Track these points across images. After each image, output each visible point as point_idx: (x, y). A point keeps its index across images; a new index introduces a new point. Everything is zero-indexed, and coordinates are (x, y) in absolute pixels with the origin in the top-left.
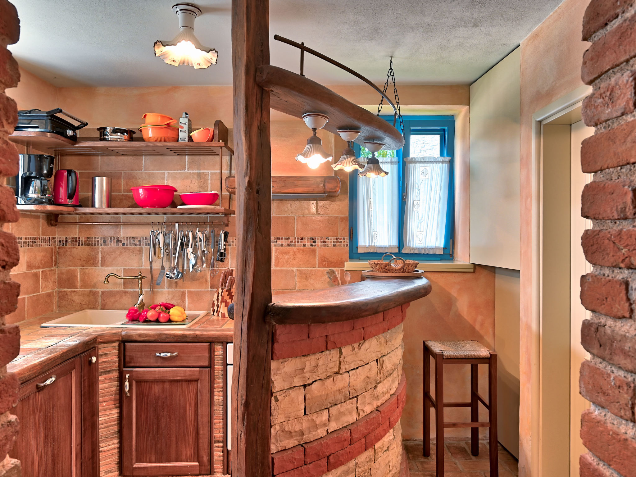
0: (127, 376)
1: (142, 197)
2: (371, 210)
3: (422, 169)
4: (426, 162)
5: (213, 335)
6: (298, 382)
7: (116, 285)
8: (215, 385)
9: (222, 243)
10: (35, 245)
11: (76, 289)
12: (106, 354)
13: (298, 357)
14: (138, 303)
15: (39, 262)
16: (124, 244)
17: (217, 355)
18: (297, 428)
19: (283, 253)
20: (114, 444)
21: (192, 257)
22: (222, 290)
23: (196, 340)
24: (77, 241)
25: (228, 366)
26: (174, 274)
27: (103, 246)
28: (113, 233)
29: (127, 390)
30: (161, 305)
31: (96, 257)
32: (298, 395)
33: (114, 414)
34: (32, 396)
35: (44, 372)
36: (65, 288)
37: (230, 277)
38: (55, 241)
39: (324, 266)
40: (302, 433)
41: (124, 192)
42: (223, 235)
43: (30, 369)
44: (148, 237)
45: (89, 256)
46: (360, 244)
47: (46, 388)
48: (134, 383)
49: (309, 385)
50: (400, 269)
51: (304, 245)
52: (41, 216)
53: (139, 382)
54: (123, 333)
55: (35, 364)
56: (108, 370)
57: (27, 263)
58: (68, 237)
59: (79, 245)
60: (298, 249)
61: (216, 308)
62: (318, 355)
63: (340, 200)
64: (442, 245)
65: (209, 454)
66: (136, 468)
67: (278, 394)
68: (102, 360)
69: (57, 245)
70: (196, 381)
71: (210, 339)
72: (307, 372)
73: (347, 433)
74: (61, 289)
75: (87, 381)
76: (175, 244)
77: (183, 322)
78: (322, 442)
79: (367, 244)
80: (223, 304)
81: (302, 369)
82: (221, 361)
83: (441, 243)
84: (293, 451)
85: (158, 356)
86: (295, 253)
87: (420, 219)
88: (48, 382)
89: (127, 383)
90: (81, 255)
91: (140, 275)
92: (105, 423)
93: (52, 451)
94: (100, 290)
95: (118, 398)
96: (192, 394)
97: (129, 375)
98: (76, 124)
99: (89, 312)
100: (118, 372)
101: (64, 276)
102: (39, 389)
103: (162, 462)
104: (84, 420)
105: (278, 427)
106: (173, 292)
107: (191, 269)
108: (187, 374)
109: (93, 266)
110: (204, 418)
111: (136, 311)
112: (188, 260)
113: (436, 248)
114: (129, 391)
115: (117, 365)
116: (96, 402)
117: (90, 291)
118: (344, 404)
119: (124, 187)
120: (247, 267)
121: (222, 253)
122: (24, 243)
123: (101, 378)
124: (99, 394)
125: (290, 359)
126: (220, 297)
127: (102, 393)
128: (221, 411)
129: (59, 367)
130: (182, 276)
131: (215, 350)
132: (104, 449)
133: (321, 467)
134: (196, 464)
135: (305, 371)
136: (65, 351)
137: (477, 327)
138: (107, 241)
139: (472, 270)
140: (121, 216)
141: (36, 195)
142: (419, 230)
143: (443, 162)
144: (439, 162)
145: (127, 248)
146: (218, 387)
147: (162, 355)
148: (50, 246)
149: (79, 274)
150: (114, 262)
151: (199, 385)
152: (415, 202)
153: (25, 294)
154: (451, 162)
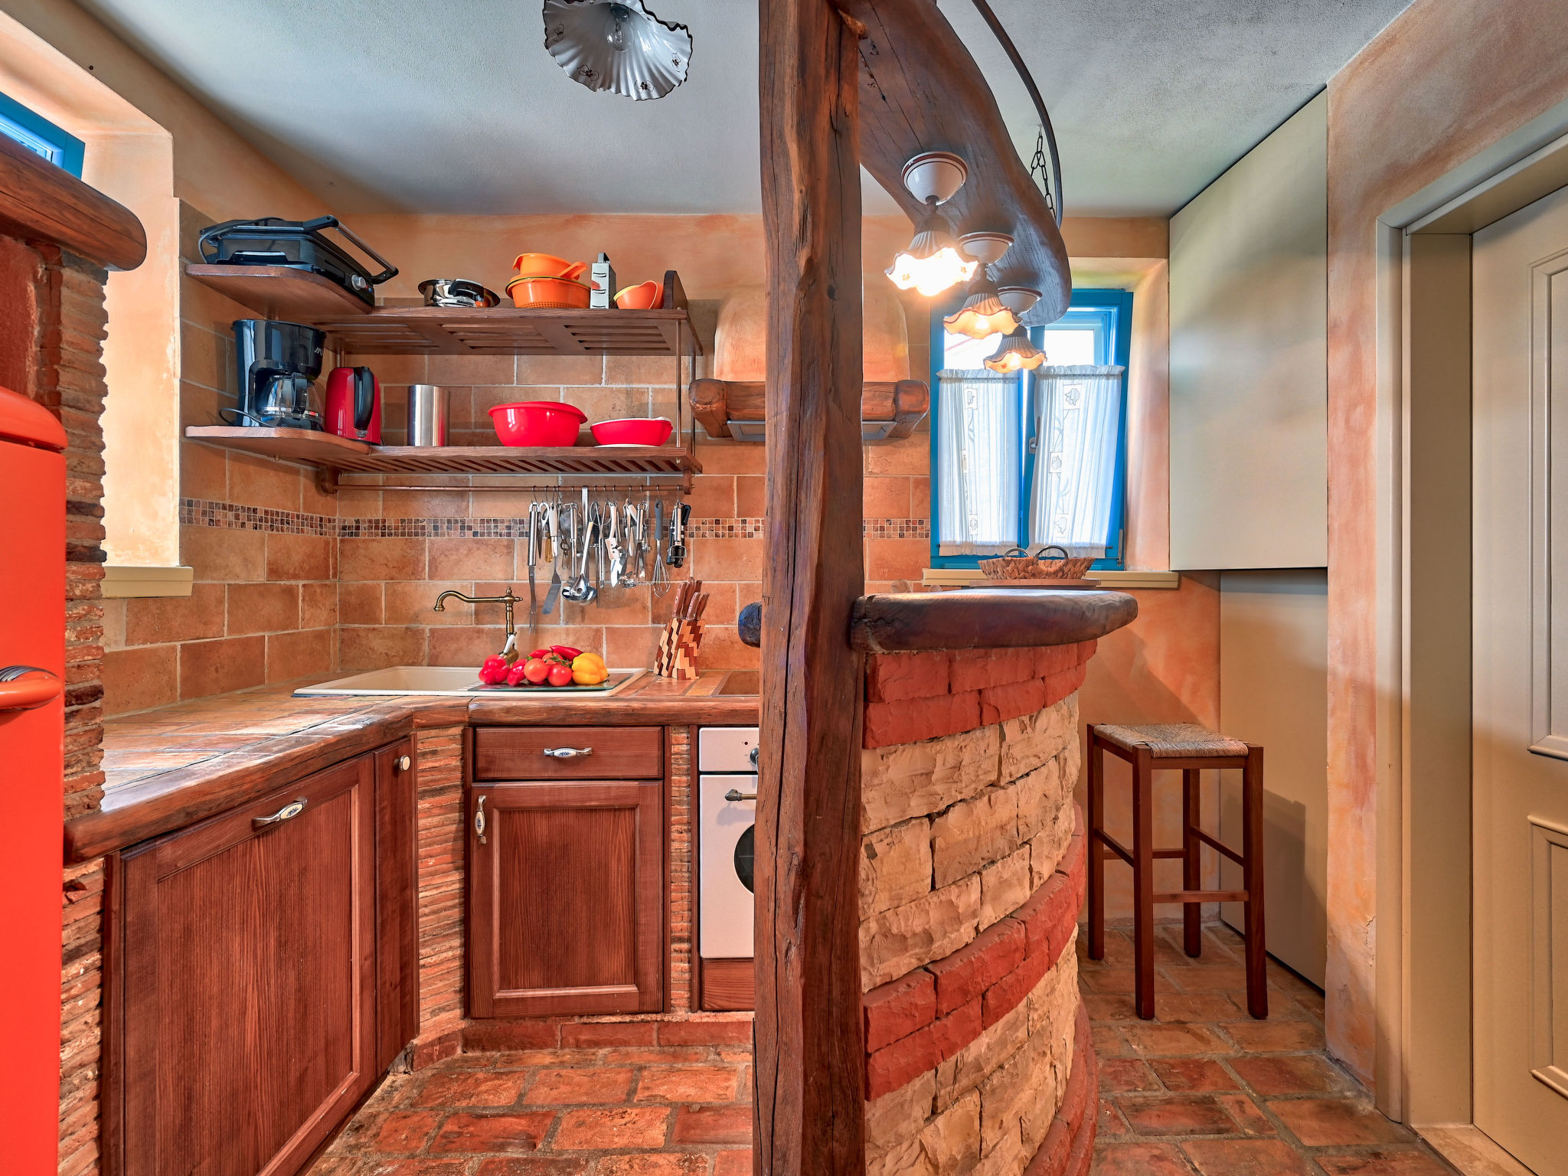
0: (481, 800)
1: (513, 430)
2: (965, 472)
3: (1067, 389)
4: (1074, 375)
5: (669, 709)
6: (918, 806)
7: (458, 616)
8: (673, 818)
9: (678, 527)
10: (288, 528)
11: (377, 626)
12: (434, 753)
13: (918, 744)
14: (505, 651)
15: (297, 564)
16: (475, 534)
17: (676, 754)
18: (918, 925)
20: (451, 948)
21: (615, 556)
22: (680, 622)
23: (632, 720)
24: (380, 527)
25: (701, 776)
26: (579, 590)
27: (432, 538)
28: (453, 510)
29: (480, 831)
30: (553, 651)
31: (418, 559)
32: (917, 839)
33: (453, 883)
34: (240, 848)
35: (275, 790)
36: (354, 623)
37: (696, 593)
38: (334, 526)
39: (882, 578)
40: (929, 938)
41: (476, 428)
42: (679, 511)
43: (233, 780)
44: (526, 520)
45: (404, 557)
46: (944, 540)
47: (282, 828)
48: (496, 814)
49: (941, 814)
50: (1055, 573)
52: (302, 471)
53: (507, 812)
54: (472, 707)
55: (247, 769)
56: (438, 787)
57: (269, 563)
58: (361, 519)
59: (383, 535)
61: (665, 661)
62: (960, 740)
63: (912, 445)
64: (1103, 541)
65: (661, 967)
66: (500, 1000)
67: (874, 839)
68: (424, 764)
69: (339, 535)
70: (633, 809)
71: (660, 719)
72: (937, 780)
73: (1019, 931)
74: (347, 626)
75: (388, 811)
76: (581, 532)
77: (599, 686)
78: (973, 959)
79: (958, 539)
80: (681, 651)
81: (927, 774)
82: (686, 767)
83: (1101, 538)
84: (909, 986)
85: (548, 756)
87: (1061, 489)
88: (284, 814)
89: (480, 815)
90: (389, 556)
91: (510, 595)
92: (432, 903)
93: (298, 979)
94: (427, 628)
95: (462, 848)
96: (622, 837)
97: (484, 797)
98: (375, 270)
99: (404, 671)
100: (460, 791)
101: (353, 599)
102: (259, 831)
103: (557, 986)
104: (382, 899)
105: (873, 926)
106: (576, 631)
107: (614, 581)
108: (613, 794)
109: (413, 577)
110: (649, 891)
111: (501, 663)
112: (607, 560)
113: (1092, 547)
114: (484, 833)
115: (459, 774)
116: (411, 857)
117: (407, 628)
118: (1009, 859)
119: (476, 417)
120: (803, 496)
121: (677, 547)
122: (261, 520)
123: (423, 805)
124: (417, 840)
125: (901, 748)
126: (675, 638)
127: (424, 837)
128: (687, 875)
129: (317, 777)
130: (596, 598)
131: (673, 741)
132: (429, 960)
133: (971, 1021)
134: (633, 989)
135: (934, 778)
136: (332, 741)
137: (1185, 698)
138: (442, 527)
139: (1175, 585)
140: (470, 476)
141: (283, 409)
142: (1059, 511)
143: (1108, 376)
144: (1100, 375)
145: (481, 542)
146: (680, 823)
147: (557, 753)
148: (321, 534)
149: (383, 593)
150: (455, 571)
151: (638, 818)
152: (1053, 455)
153: (263, 630)
154: (1124, 377)
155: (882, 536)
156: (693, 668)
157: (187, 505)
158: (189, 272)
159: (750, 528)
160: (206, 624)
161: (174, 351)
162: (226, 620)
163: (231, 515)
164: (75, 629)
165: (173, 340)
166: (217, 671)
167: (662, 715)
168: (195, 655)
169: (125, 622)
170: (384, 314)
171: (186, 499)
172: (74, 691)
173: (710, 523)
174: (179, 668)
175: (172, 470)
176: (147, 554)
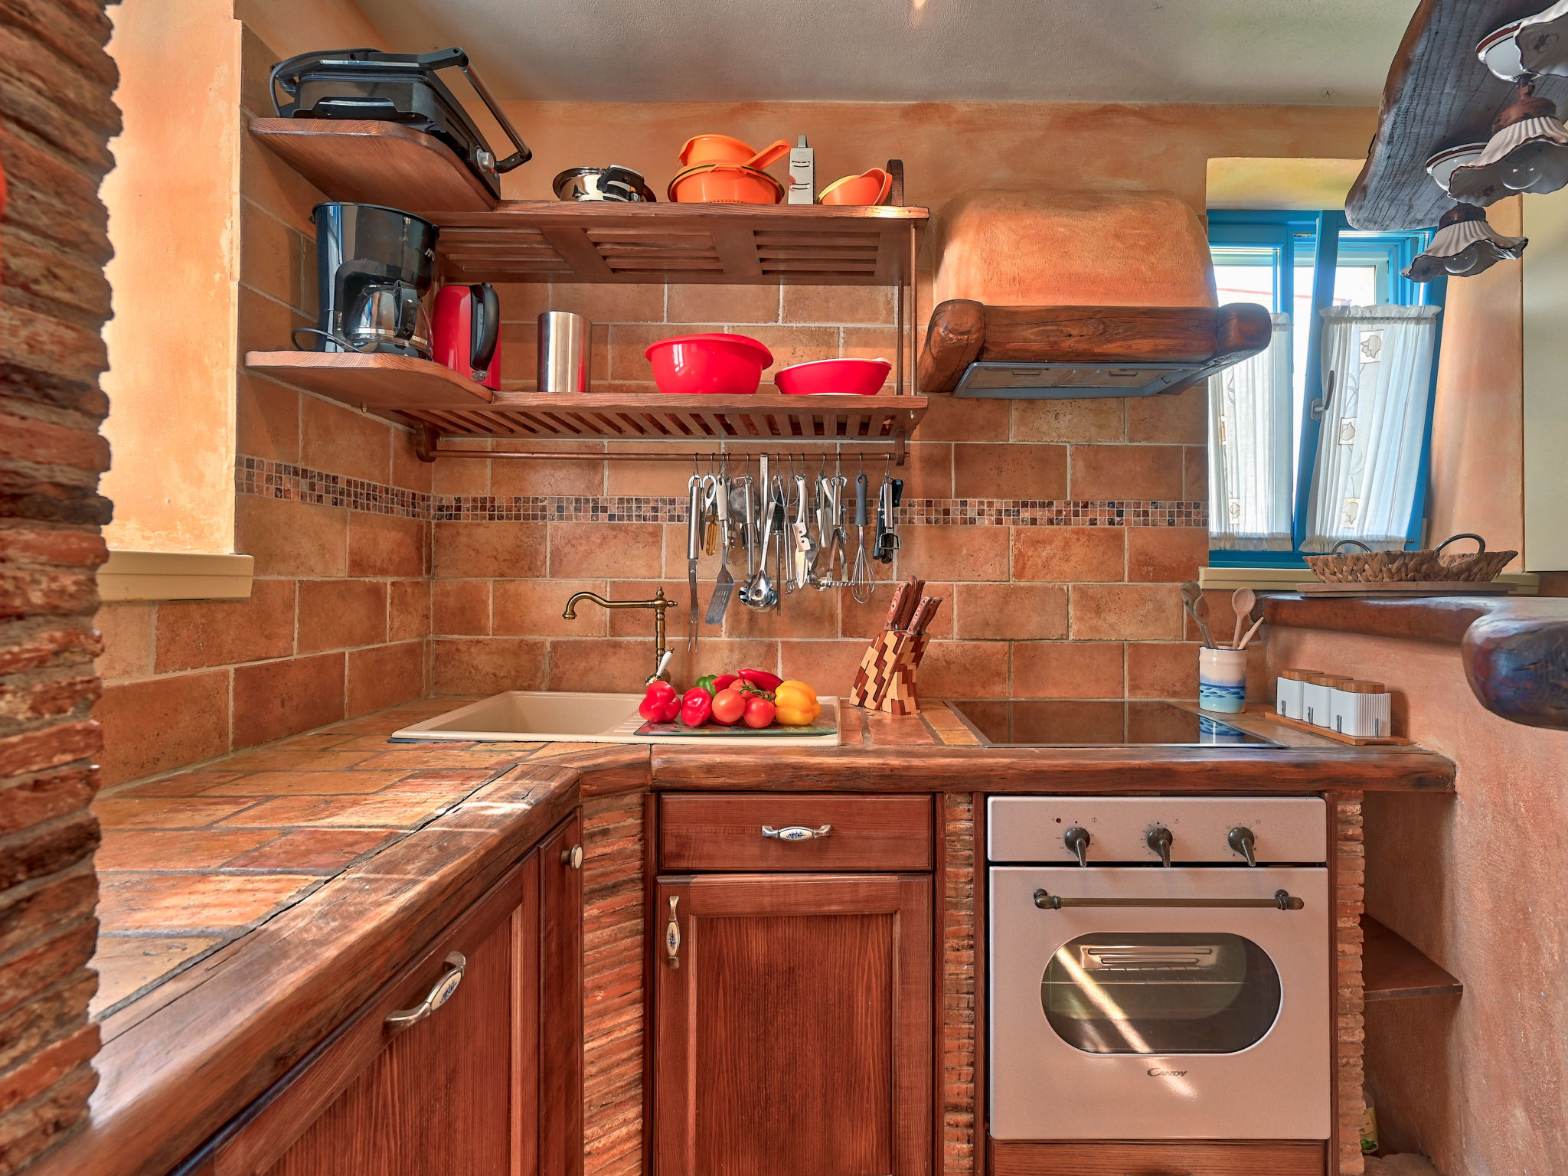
0: (673, 903)
1: (680, 374)
3: (1367, 337)
4: (1375, 318)
7: (589, 626)
8: (948, 929)
9: (888, 509)
10: (375, 506)
11: (482, 637)
12: (605, 832)
14: (661, 675)
15: (385, 555)
16: (612, 517)
17: (953, 834)
19: (1036, 543)
20: (625, 1122)
21: (805, 546)
22: (899, 637)
23: (890, 784)
24: (487, 508)
25: (991, 869)
26: (759, 592)
27: (556, 522)
28: (583, 486)
29: (673, 951)
30: (742, 677)
31: (536, 549)
33: (628, 1024)
34: (365, 1079)
36: (453, 634)
37: (924, 598)
38: (429, 506)
39: (1145, 579)
41: (613, 378)
42: (889, 487)
44: (679, 498)
45: (519, 547)
48: (693, 923)
51: (1093, 522)
52: (393, 429)
53: (709, 924)
54: (656, 763)
56: (610, 883)
57: (351, 553)
58: (462, 496)
59: (491, 518)
60: (1076, 532)
61: (871, 688)
63: (1186, 404)
64: (1403, 533)
65: (930, 1151)
68: (596, 852)
69: (435, 518)
70: (890, 916)
71: (931, 783)
74: (443, 637)
75: (553, 935)
80: (897, 676)
82: (968, 854)
83: (1400, 528)
85: (770, 837)
86: (1067, 543)
87: (1353, 464)
88: (436, 998)
89: (673, 927)
90: (498, 546)
91: (661, 597)
92: (600, 1057)
94: (548, 640)
95: (640, 972)
96: (873, 956)
97: (677, 899)
99: (518, 698)
100: (640, 886)
101: (451, 603)
102: (396, 1041)
106: (742, 644)
107: (801, 582)
108: (862, 893)
109: (530, 574)
110: (913, 1039)
111: (670, 694)
114: (678, 953)
115: (637, 864)
116: (576, 991)
117: (522, 641)
119: (614, 364)
121: (888, 536)
122: (342, 493)
123: (590, 911)
124: (583, 966)
126: (889, 657)
127: (591, 959)
128: (967, 1012)
131: (949, 815)
132: (596, 1144)
136: (495, 843)
138: (568, 508)
140: (605, 441)
141: (381, 331)
142: (1347, 494)
143: (1418, 320)
144: (1409, 319)
145: (619, 528)
146: (956, 936)
147: (785, 833)
148: (414, 516)
149: (491, 595)
150: (585, 566)
151: (897, 928)
152: (1345, 422)
153: (343, 644)
154: (1438, 320)
155: (1146, 524)
156: (912, 698)
157: (245, 465)
158: (254, 129)
159: (971, 513)
160: (269, 638)
161: (231, 242)
162: (296, 631)
163: (304, 484)
164: (27, 689)
165: (229, 225)
166: (283, 705)
167: (934, 778)
168: (252, 682)
169: (154, 638)
170: (513, 210)
171: (246, 456)
172: (22, 848)
173: (919, 505)
174: (231, 703)
175: (226, 413)
176: (188, 536)
